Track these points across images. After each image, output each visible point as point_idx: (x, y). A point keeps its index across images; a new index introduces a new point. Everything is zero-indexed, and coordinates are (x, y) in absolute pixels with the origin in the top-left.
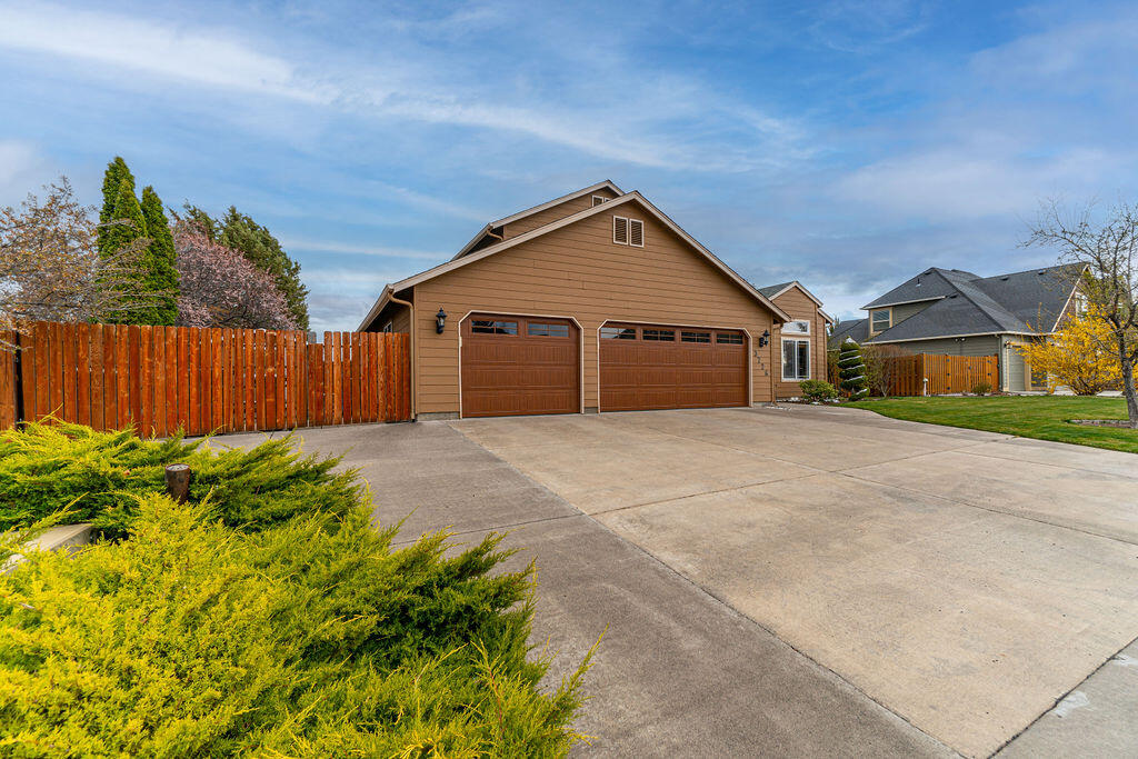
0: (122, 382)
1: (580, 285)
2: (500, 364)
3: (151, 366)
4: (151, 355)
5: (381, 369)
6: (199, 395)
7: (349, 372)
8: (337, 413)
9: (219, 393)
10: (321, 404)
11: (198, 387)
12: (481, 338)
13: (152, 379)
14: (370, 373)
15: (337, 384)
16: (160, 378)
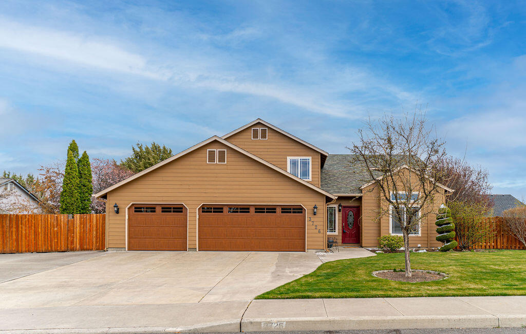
0: (14, 233)
1: (187, 187)
2: (147, 226)
3: (22, 228)
4: (21, 224)
5: (94, 229)
6: (34, 237)
7: (82, 230)
8: (78, 247)
9: (40, 237)
10: (72, 242)
11: (34, 235)
12: (138, 215)
13: (22, 232)
14: (90, 231)
15: (78, 235)
16: (24, 232)
